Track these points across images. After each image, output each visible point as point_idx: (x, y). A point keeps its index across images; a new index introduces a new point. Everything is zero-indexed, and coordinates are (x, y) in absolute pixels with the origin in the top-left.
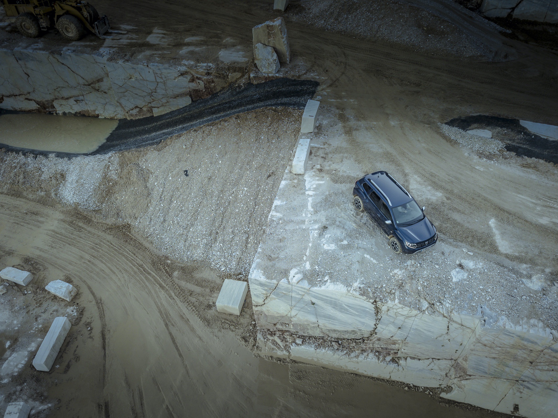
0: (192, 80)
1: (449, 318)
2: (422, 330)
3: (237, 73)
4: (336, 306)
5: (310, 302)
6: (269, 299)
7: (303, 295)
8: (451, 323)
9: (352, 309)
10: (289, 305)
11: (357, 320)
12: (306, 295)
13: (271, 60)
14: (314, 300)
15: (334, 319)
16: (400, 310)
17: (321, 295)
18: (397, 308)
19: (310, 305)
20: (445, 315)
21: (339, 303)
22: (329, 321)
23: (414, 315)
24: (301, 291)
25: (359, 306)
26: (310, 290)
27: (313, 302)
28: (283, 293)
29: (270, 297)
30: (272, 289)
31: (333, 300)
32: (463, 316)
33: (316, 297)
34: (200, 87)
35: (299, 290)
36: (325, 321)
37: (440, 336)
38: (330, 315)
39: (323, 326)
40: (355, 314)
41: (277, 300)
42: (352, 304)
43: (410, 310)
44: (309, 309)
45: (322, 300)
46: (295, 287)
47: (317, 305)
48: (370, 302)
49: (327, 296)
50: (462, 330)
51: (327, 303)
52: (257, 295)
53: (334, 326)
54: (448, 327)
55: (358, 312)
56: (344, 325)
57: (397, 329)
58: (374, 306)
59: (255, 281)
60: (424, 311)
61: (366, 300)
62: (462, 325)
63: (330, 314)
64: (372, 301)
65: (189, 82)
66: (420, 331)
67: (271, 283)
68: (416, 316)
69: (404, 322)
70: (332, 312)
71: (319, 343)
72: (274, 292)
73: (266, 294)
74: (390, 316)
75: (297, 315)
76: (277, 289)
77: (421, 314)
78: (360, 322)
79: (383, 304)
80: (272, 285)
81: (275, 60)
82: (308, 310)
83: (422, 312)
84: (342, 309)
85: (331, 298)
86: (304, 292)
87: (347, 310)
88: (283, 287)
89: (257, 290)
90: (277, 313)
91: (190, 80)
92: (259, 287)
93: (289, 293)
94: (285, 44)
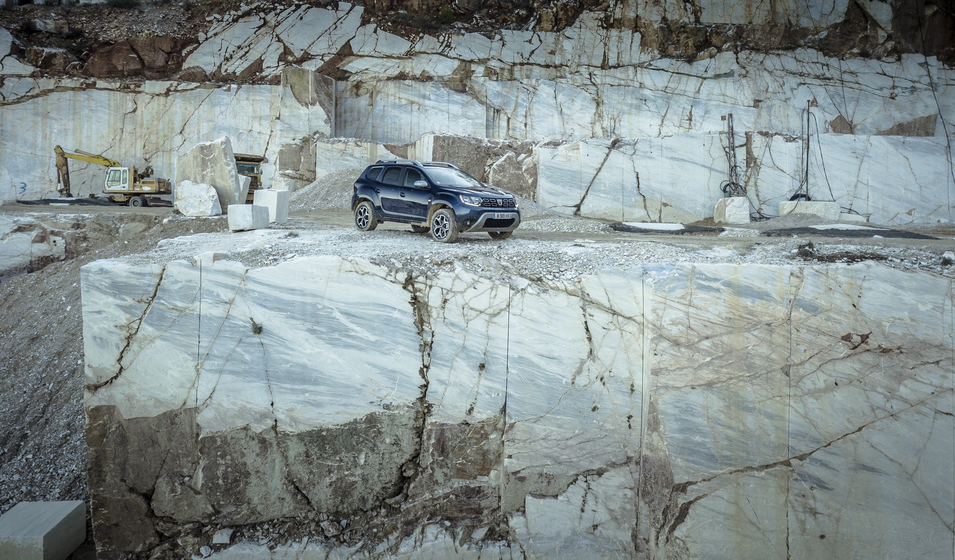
0: (42, 239)
1: (580, 293)
2: (536, 360)
3: (138, 223)
4: (317, 323)
5: (250, 326)
6: (134, 346)
7: (231, 302)
8: (588, 310)
9: (359, 325)
10: (192, 355)
11: (374, 366)
12: (238, 299)
13: (206, 197)
14: (261, 316)
15: (316, 383)
16: (471, 292)
17: (276, 287)
18: (462, 289)
19: (249, 340)
20: (570, 288)
21: (324, 307)
22: (304, 392)
23: (504, 306)
24: (226, 286)
25: (375, 304)
26: (247, 278)
27: (257, 321)
28: (175, 308)
29: (140, 334)
30: (144, 298)
31: (308, 300)
32: (607, 280)
33: (263, 302)
34: (55, 249)
35: (218, 284)
36: (294, 397)
37: (579, 372)
38: (304, 366)
39: (288, 420)
40: (369, 342)
41: (159, 343)
42: (357, 304)
43: (492, 289)
44: (247, 357)
45: (280, 310)
46: (210, 276)
47: (270, 334)
48: (400, 283)
49: (292, 291)
50: (618, 332)
51: (293, 318)
52: (101, 339)
53: (319, 410)
54: (587, 329)
55: (372, 330)
56: (344, 401)
57: (476, 373)
58: (408, 296)
59: (99, 277)
60: (522, 289)
61: (389, 278)
62: (614, 313)
63: (304, 361)
64: (402, 277)
65: (34, 242)
66: (531, 364)
67: (142, 275)
68: (508, 306)
69: (489, 338)
70: (308, 351)
71: (281, 532)
72: (151, 312)
73: (128, 327)
74: (452, 324)
75: (214, 395)
76: (160, 298)
77: (519, 295)
78: (384, 371)
79: (429, 282)
80: (146, 281)
81: (213, 197)
82: (245, 362)
83: (519, 292)
84: (334, 330)
85: (303, 293)
86: (233, 288)
87: (345, 331)
88: (176, 282)
89: (104, 315)
90: (159, 402)
92: (111, 299)
93: (193, 302)
94: (232, 176)
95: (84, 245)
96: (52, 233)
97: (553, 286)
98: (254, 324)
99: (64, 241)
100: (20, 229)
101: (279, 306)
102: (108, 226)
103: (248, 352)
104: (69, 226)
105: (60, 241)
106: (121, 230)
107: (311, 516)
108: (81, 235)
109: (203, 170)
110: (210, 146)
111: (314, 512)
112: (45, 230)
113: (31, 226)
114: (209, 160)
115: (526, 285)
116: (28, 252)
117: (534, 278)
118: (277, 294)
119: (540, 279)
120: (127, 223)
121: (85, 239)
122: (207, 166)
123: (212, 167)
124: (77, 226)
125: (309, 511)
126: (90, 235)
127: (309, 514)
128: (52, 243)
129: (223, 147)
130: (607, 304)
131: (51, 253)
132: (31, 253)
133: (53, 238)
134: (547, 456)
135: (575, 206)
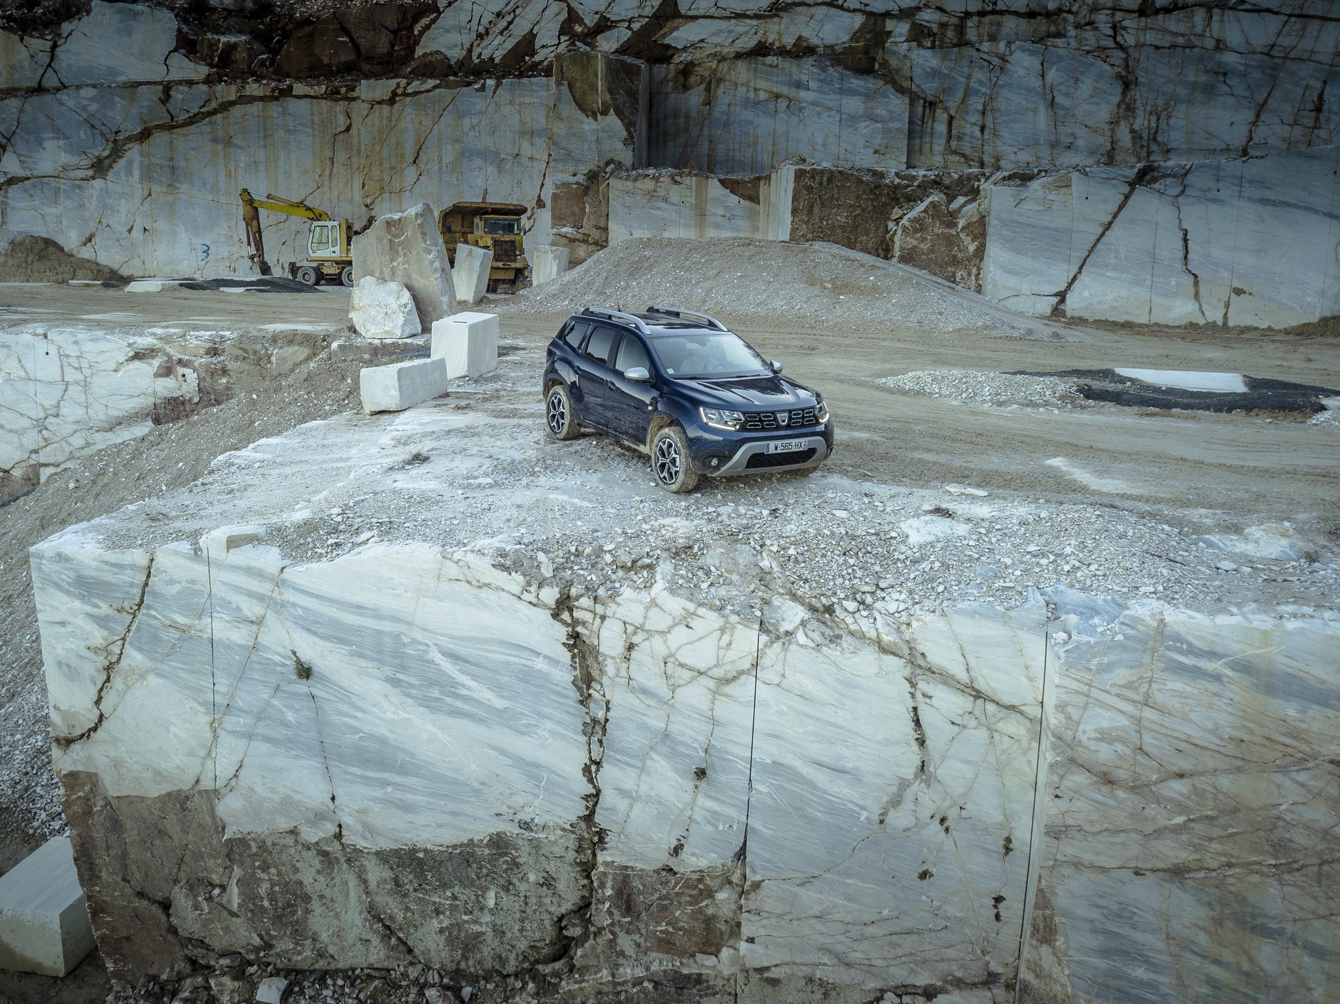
0: (167, 371)
1: (906, 651)
2: (806, 770)
3: (297, 348)
4: (403, 668)
5: (291, 663)
6: (117, 682)
7: (259, 622)
8: (922, 685)
9: (474, 677)
10: (204, 704)
11: (502, 752)
12: (271, 618)
13: (395, 306)
14: (311, 650)
15: (403, 770)
16: (680, 634)
17: (331, 601)
18: (663, 627)
19: (291, 688)
20: (887, 638)
21: (414, 641)
22: (384, 783)
23: (746, 664)
24: (251, 594)
25: (502, 642)
26: (284, 581)
27: (303, 658)
28: (174, 626)
29: (124, 663)
30: (127, 605)
31: (386, 626)
32: (967, 628)
33: (311, 624)
34: (185, 388)
35: (238, 589)
36: (367, 791)
37: (896, 802)
38: (382, 741)
39: (359, 827)
40: (490, 709)
41: (153, 680)
42: (471, 639)
43: (722, 630)
44: (290, 716)
45: (341, 641)
46: (225, 576)
47: (324, 680)
48: (545, 606)
49: (358, 609)
50: (982, 734)
51: (362, 656)
52: (68, 666)
53: (409, 817)
54: (917, 722)
55: (498, 688)
56: (451, 806)
57: (689, 784)
58: (561, 632)
59: (56, 567)
60: (787, 633)
61: (526, 596)
62: (978, 695)
63: (383, 731)
64: (550, 595)
65: (157, 375)
66: (797, 777)
67: (120, 566)
68: (755, 665)
69: (714, 722)
70: (389, 716)
71: (362, 996)
72: (138, 629)
73: (106, 650)
74: (645, 691)
75: (242, 774)
76: (149, 607)
77: (777, 646)
78: (520, 762)
79: (600, 609)
80: (126, 576)
81: (405, 306)
82: (287, 724)
83: (778, 638)
84: (432, 684)
85: (377, 615)
86: (261, 598)
87: (450, 687)
88: (172, 582)
89: (69, 629)
90: (159, 775)
91: (161, 371)
92: (77, 604)
93: (200, 618)
94: (436, 270)
95: (224, 381)
96: (180, 362)
97: (853, 627)
98: (298, 662)
99: (195, 375)
100: (138, 356)
101: (338, 634)
102: (255, 352)
103: (291, 708)
104: (202, 351)
105: (192, 376)
106: (273, 359)
107: (414, 973)
108: (219, 366)
109: (392, 260)
110: (400, 220)
111: (420, 967)
112: (170, 357)
113: (152, 350)
114: (400, 244)
115: (798, 621)
116: (150, 390)
117: (818, 605)
118: (332, 612)
119: (829, 610)
120: (281, 348)
121: (224, 372)
122: (397, 253)
123: (405, 255)
124: (213, 352)
125: (412, 964)
126: (231, 365)
127: (411, 969)
128: (180, 378)
129: (419, 221)
130: (962, 676)
131: (180, 393)
132: (155, 394)
133: (181, 370)
134: (822, 949)
135: (1055, 295)
